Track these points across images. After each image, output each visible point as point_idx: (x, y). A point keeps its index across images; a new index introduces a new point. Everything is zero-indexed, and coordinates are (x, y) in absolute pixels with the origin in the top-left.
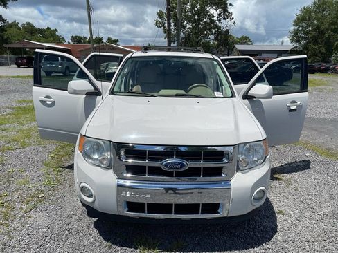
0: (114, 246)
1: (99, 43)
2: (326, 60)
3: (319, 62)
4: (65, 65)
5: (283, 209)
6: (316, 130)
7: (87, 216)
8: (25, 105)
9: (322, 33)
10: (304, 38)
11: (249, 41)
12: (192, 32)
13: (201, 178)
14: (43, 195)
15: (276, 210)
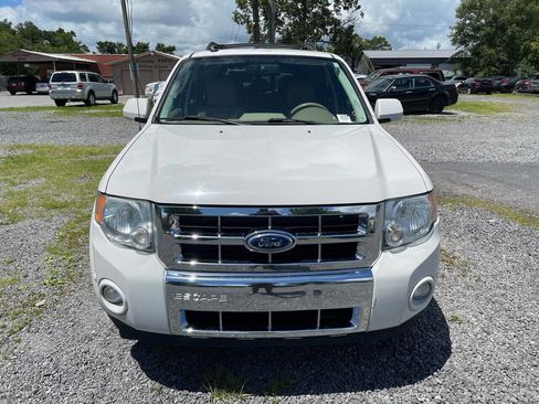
0: (165, 390)
1: (143, 51)
2: (508, 72)
3: (497, 74)
4: (88, 88)
5: (458, 313)
6: (501, 182)
7: (118, 337)
8: (19, 153)
9: (503, 28)
10: (474, 38)
11: (386, 44)
12: (293, 31)
13: (319, 264)
14: (42, 302)
15: (448, 315)
